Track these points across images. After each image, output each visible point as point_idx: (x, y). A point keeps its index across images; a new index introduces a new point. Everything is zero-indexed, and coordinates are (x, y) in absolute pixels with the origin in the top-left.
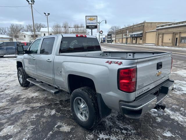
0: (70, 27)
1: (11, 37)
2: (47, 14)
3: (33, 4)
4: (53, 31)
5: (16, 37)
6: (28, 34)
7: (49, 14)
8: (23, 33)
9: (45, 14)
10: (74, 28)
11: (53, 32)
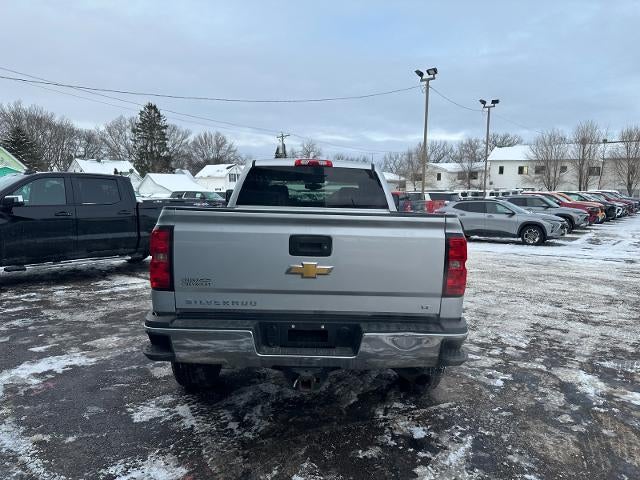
0: (605, 141)
1: (403, 179)
2: (489, 104)
3: (434, 78)
4: (532, 156)
5: (418, 178)
6: (449, 170)
7: (495, 102)
8: (435, 168)
9: (483, 102)
10: (621, 145)
11: (531, 161)
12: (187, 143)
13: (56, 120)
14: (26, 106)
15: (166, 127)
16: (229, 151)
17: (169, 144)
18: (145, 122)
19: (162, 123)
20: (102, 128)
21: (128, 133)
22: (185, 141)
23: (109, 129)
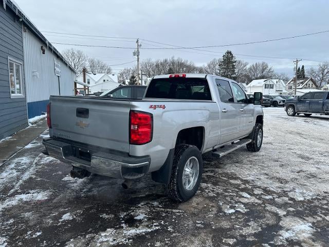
12: (245, 69)
13: (188, 63)
14: (176, 59)
15: (235, 62)
16: (269, 72)
17: (236, 71)
18: (225, 60)
19: (234, 60)
20: (206, 65)
21: (217, 67)
22: (244, 68)
23: (209, 66)
